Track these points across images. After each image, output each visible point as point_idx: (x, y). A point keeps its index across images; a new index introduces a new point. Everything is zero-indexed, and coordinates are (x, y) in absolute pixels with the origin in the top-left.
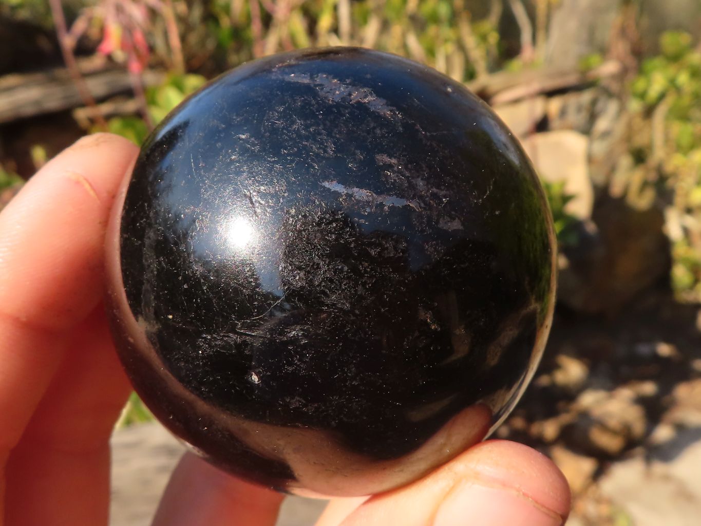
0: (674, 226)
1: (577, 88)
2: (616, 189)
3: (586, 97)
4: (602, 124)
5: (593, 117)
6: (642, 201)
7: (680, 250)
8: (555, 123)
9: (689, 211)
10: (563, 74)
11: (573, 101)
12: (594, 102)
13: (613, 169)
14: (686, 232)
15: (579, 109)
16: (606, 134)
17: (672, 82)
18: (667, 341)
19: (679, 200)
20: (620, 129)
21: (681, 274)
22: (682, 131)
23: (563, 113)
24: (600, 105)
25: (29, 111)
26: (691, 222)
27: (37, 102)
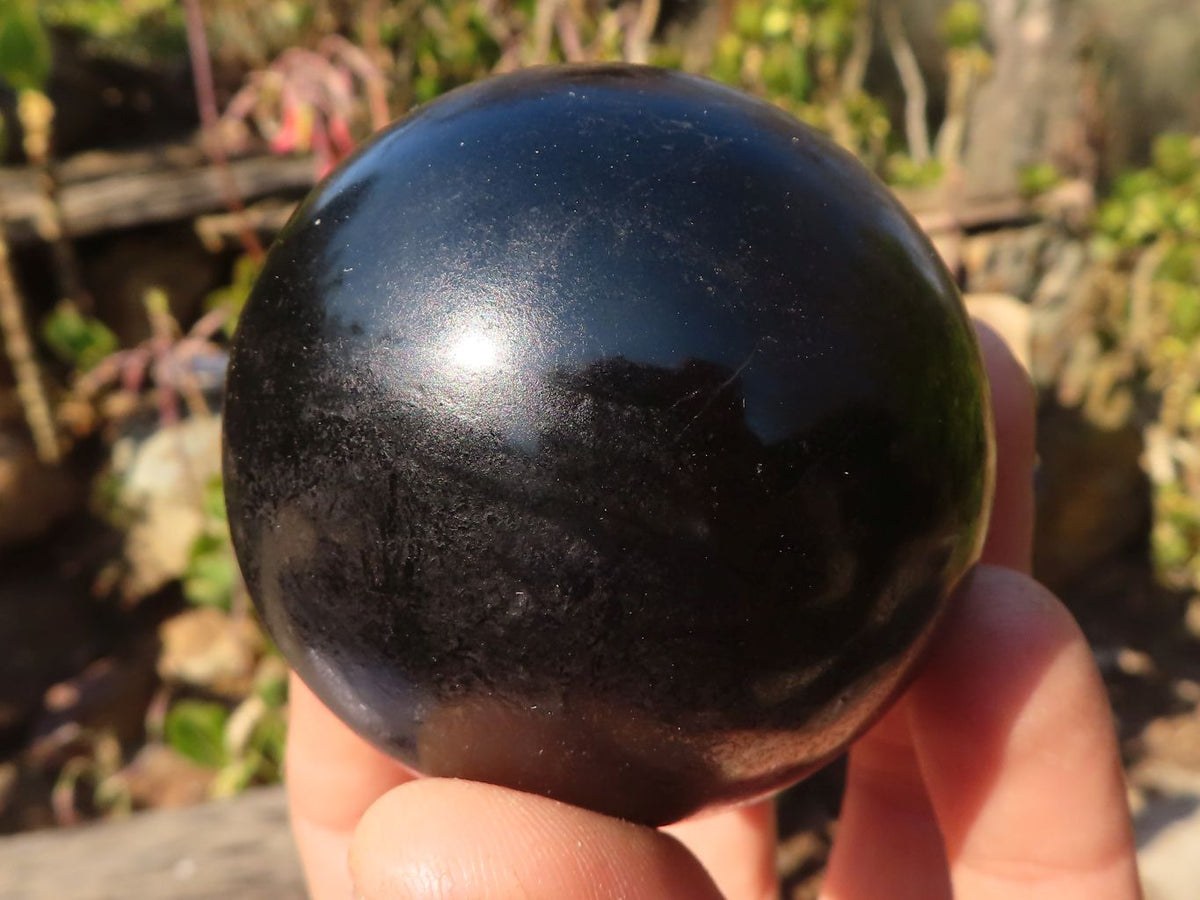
0: (1159, 458)
1: (1017, 224)
2: (1069, 393)
3: (1030, 238)
4: (1053, 284)
5: (1039, 269)
6: (1110, 414)
7: (1167, 500)
8: (978, 279)
9: (1183, 433)
10: (995, 198)
11: (1010, 243)
12: (1042, 248)
13: (1065, 359)
14: (1180, 468)
15: (1018, 258)
16: (1058, 301)
17: (1170, 219)
18: (1136, 646)
19: (1169, 414)
20: (1082, 294)
21: (1167, 539)
22: (1182, 301)
23: (991, 262)
24: (1052, 252)
25: (125, 217)
26: (1186, 451)
27: (139, 204)
